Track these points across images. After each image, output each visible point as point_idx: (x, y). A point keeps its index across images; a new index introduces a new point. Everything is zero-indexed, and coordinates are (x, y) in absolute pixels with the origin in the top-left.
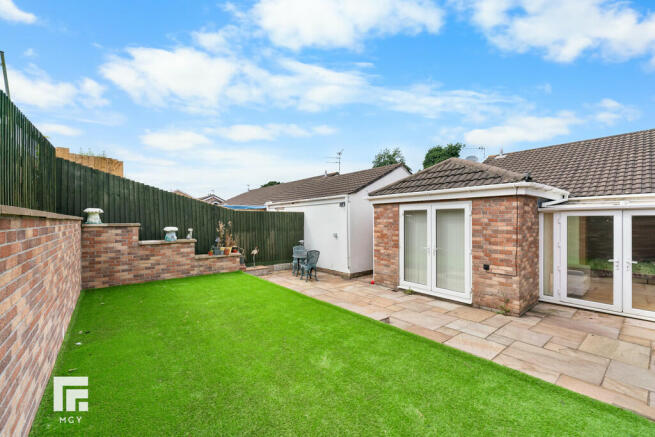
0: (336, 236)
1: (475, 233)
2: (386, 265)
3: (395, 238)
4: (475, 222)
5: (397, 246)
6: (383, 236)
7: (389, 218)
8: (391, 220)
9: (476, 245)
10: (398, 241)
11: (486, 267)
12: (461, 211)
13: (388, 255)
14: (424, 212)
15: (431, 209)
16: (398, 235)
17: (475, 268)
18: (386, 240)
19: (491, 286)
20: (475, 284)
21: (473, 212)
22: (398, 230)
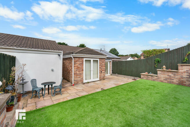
0: (52, 70)
1: (100, 65)
2: (79, 77)
3: (82, 68)
4: (100, 63)
5: (83, 70)
6: (78, 68)
7: (80, 62)
8: (81, 63)
9: (100, 68)
10: (83, 69)
11: (101, 72)
12: (98, 60)
13: (80, 74)
14: (90, 61)
15: (92, 60)
16: (83, 67)
17: (100, 73)
18: (79, 69)
19: (102, 75)
20: (100, 76)
21: (100, 61)
22: (83, 65)
